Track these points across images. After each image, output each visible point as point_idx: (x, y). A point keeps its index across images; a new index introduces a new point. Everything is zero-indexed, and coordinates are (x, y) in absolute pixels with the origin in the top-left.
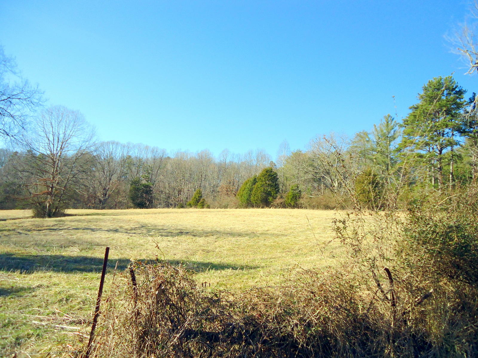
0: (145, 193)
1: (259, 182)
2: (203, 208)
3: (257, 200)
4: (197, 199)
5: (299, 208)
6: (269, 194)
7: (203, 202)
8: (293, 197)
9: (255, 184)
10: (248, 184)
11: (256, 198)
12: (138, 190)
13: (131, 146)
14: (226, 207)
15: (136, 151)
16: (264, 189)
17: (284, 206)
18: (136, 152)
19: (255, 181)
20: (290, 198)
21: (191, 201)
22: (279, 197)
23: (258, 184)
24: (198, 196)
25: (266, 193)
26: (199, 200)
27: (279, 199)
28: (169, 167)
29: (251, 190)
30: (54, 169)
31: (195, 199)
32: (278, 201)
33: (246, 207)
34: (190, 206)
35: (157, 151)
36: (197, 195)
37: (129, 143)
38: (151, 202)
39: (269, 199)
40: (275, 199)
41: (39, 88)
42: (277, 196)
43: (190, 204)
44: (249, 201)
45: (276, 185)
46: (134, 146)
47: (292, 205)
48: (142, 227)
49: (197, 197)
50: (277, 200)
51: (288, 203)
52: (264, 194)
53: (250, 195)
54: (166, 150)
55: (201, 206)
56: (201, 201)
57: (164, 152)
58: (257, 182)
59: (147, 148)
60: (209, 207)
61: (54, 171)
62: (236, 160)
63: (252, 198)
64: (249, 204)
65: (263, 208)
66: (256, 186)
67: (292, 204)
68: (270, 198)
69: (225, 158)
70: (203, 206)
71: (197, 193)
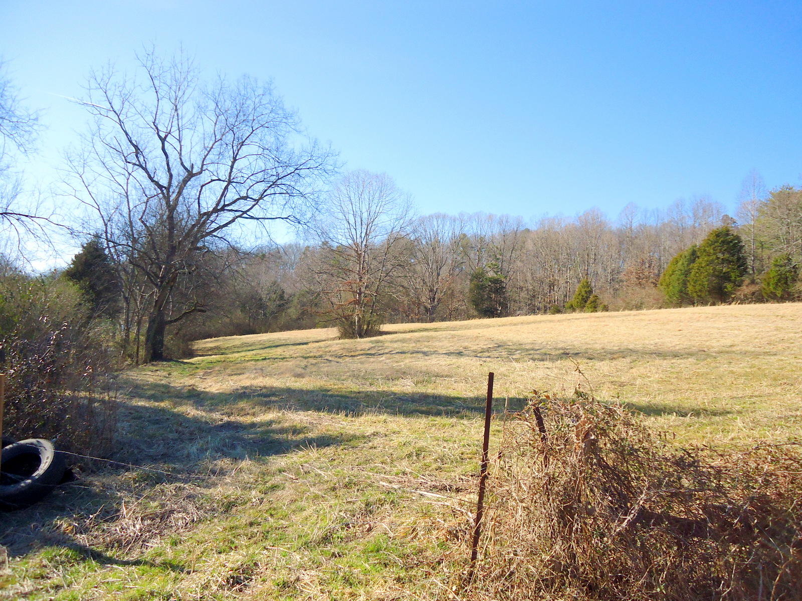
0: (494, 293)
1: (703, 257)
2: (596, 311)
3: (700, 291)
4: (583, 296)
5: (794, 301)
6: (726, 277)
7: (595, 301)
8: (779, 280)
9: (693, 261)
10: (680, 263)
11: (698, 288)
12: (481, 288)
13: (465, 218)
14: (639, 307)
15: (475, 225)
16: (714, 269)
17: (759, 298)
18: (475, 227)
19: (694, 255)
20: (772, 282)
21: (573, 300)
22: (747, 281)
23: (702, 260)
24: (585, 291)
25: (717, 276)
26: (588, 297)
27: (747, 286)
28: (530, 245)
29: (687, 273)
30: (360, 266)
31: (580, 297)
32: (746, 289)
33: (679, 305)
34: (573, 309)
35: (507, 222)
36: (583, 290)
37: (461, 214)
38: (504, 306)
39: (726, 287)
40: (739, 286)
41: (333, 148)
42: (742, 281)
43: (572, 306)
44: (685, 293)
45: (739, 259)
46: (470, 218)
47: (779, 295)
48: (499, 346)
49: (583, 293)
50: (745, 287)
51: (768, 292)
52: (714, 278)
53: (685, 283)
54: (522, 217)
55: (591, 308)
56: (592, 298)
57: (519, 222)
58: (698, 257)
59: (490, 217)
60: (606, 309)
61: (360, 268)
62: (652, 222)
63: (690, 288)
64: (684, 299)
65: (713, 304)
66: (696, 265)
67: (779, 293)
68: (729, 286)
69: (630, 219)
70: (595, 307)
71: (583, 287)
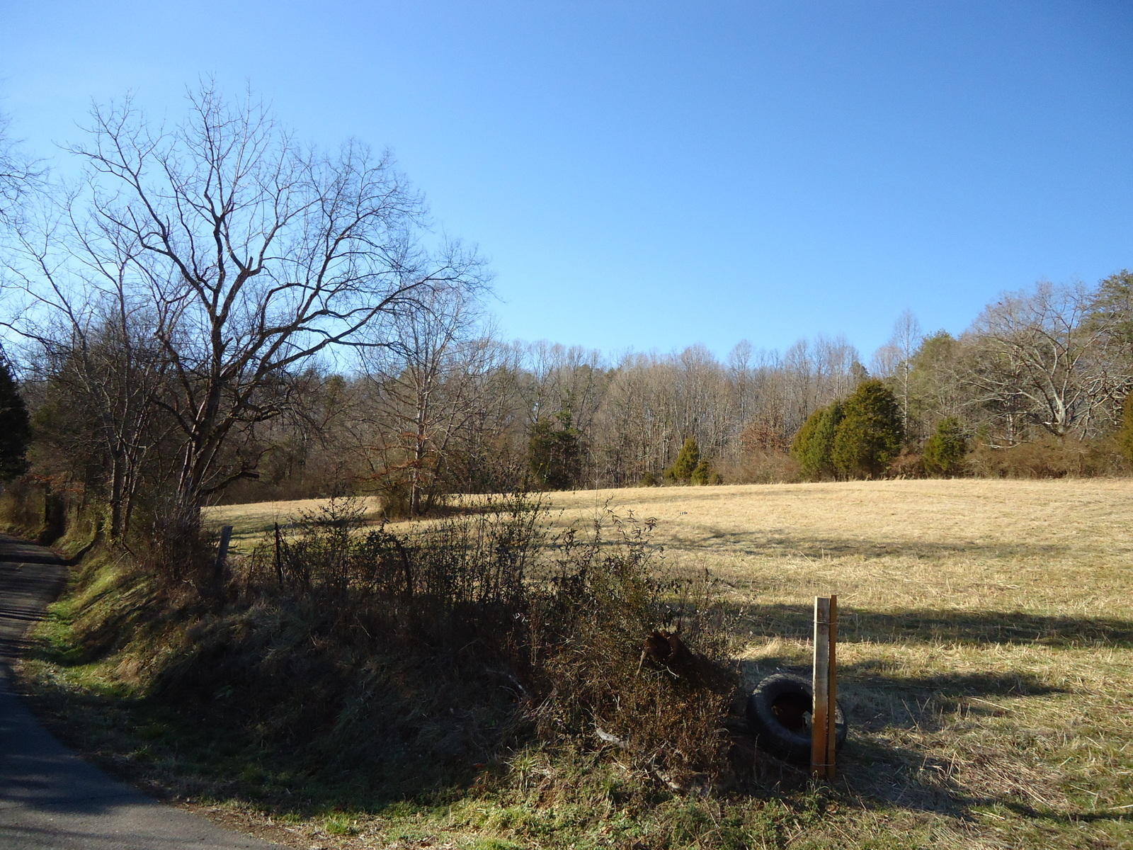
0: (563, 453)
1: (852, 416)
2: (707, 484)
3: (849, 460)
4: (688, 462)
5: (962, 477)
6: (881, 444)
7: (704, 470)
8: (945, 451)
9: (838, 422)
10: (822, 423)
11: (845, 456)
12: (545, 446)
13: (523, 347)
14: (765, 479)
15: (536, 357)
16: (866, 434)
17: (921, 471)
18: (535, 361)
19: (838, 414)
20: (937, 452)
21: (674, 466)
22: (905, 451)
23: (849, 421)
24: (691, 455)
25: (869, 442)
26: (695, 464)
27: (906, 455)
28: (614, 390)
29: (830, 436)
31: (685, 463)
32: (903, 460)
33: (818, 478)
34: (674, 479)
35: (579, 355)
36: (688, 454)
37: (517, 343)
38: (577, 473)
39: (880, 457)
40: (896, 456)
42: (899, 450)
43: (673, 475)
44: (828, 462)
45: (894, 421)
46: (530, 348)
47: (944, 469)
49: (689, 458)
50: (902, 457)
51: (932, 464)
52: (865, 445)
53: (828, 449)
55: (699, 479)
56: (700, 465)
58: (845, 417)
59: (558, 349)
60: (719, 481)
63: (835, 456)
64: (828, 470)
65: (862, 478)
66: (843, 426)
67: (944, 466)
68: (883, 455)
69: (743, 362)
70: (705, 477)
71: (689, 449)
